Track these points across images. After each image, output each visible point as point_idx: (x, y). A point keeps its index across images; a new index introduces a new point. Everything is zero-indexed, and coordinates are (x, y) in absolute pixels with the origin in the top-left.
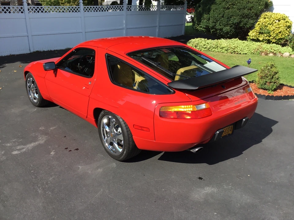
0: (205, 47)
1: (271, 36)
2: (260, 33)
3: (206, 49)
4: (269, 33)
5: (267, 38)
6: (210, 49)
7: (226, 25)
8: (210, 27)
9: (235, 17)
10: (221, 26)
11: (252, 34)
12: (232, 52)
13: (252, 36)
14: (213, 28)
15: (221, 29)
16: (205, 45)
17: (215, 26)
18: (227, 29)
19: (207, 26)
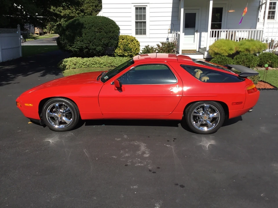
0: (85, 64)
1: (132, 52)
2: (125, 50)
3: (85, 66)
4: (131, 50)
5: (130, 54)
6: (90, 66)
7: (98, 45)
8: (84, 48)
9: (105, 39)
10: (94, 46)
11: (118, 51)
12: (110, 66)
13: (120, 53)
14: (87, 48)
15: (95, 49)
16: (84, 63)
17: (89, 46)
18: (99, 48)
19: (81, 47)
